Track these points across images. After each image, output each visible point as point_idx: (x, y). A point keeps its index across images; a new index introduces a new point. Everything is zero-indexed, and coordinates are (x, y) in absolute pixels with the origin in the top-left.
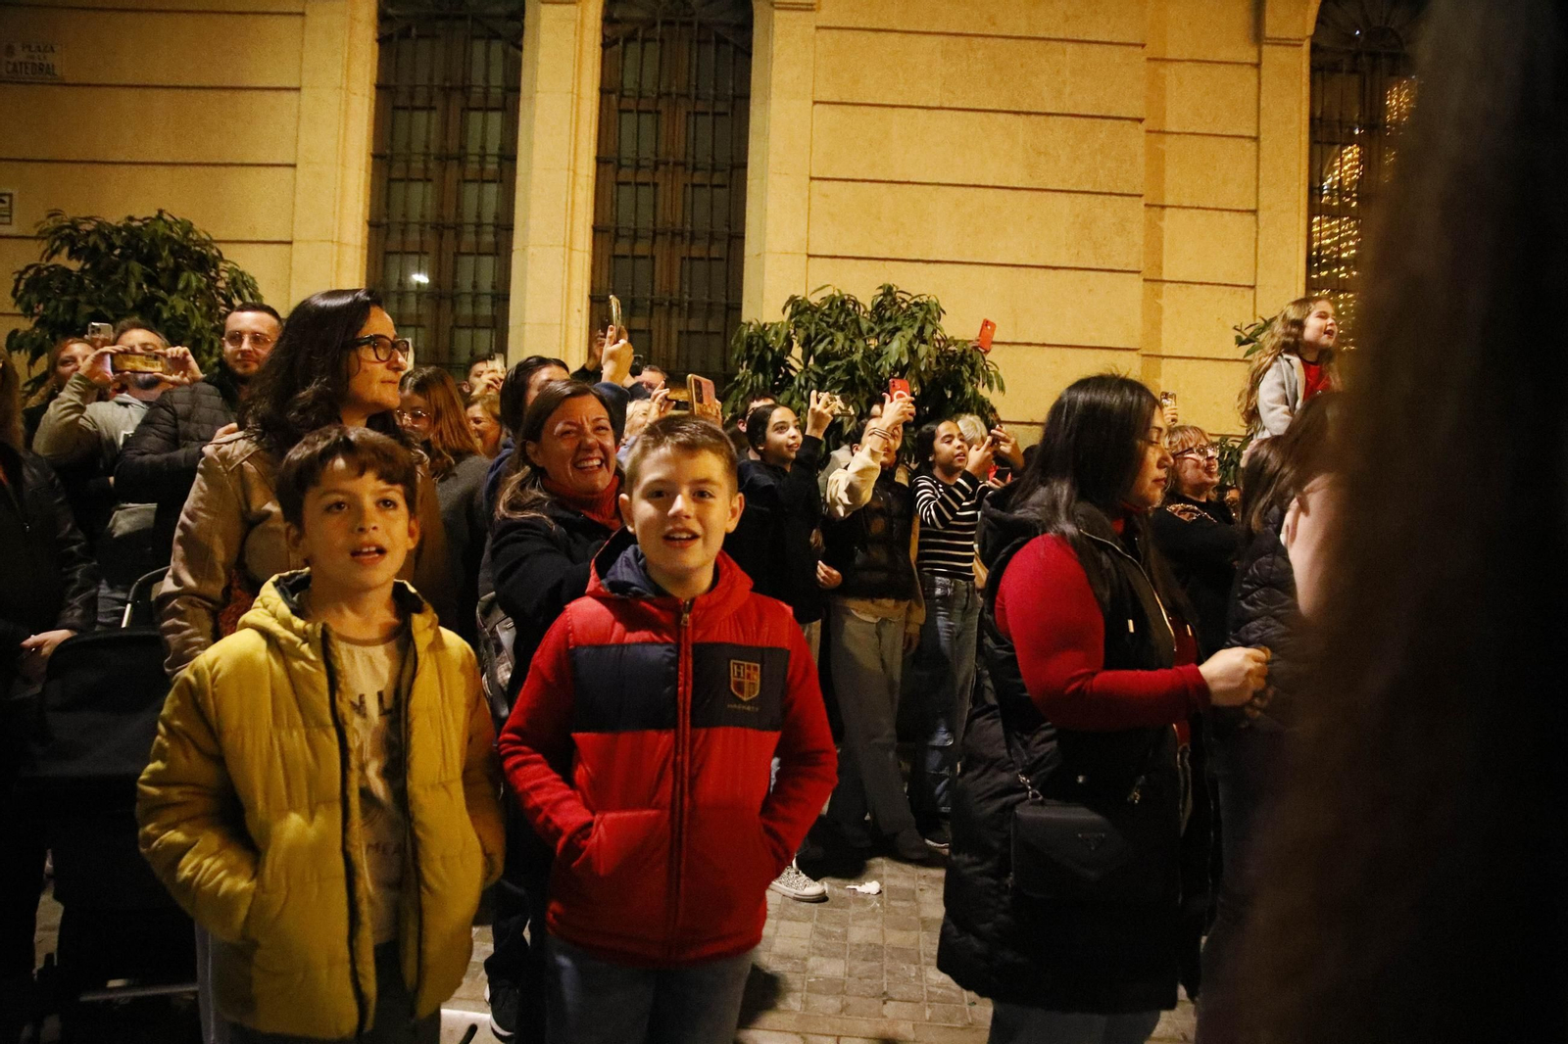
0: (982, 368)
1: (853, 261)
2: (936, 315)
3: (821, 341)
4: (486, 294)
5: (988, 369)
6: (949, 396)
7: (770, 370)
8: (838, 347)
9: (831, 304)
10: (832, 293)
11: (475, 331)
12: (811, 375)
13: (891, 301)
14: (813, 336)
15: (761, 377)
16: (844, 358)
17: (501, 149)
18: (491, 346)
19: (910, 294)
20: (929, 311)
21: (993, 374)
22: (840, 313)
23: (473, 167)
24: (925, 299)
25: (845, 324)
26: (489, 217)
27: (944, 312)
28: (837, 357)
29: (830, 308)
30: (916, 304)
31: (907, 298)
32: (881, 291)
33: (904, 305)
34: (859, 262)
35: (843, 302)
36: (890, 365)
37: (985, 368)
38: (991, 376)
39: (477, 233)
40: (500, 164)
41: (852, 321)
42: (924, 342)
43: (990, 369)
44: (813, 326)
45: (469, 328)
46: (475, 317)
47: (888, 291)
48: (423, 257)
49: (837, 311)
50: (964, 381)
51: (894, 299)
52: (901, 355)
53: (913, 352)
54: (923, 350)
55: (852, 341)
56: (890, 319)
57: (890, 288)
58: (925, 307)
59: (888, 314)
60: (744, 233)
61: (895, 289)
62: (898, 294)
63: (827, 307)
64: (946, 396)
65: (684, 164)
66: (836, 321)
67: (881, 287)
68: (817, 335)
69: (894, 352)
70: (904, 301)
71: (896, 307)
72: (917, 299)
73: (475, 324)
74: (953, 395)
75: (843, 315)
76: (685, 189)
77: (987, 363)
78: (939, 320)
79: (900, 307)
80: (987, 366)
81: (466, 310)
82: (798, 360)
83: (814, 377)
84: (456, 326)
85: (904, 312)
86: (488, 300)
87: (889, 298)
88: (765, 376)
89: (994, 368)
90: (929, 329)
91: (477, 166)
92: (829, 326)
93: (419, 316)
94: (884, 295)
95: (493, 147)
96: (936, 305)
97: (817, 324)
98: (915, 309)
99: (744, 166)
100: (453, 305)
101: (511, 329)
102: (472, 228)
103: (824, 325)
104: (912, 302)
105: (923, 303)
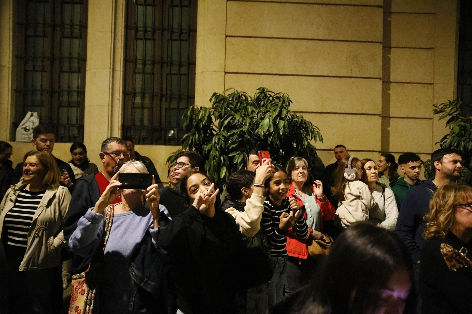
0: (311, 129)
1: (246, 75)
2: (287, 103)
3: (227, 118)
4: (75, 91)
5: (314, 130)
6: (295, 146)
7: (202, 132)
8: (236, 121)
9: (233, 98)
10: (233, 92)
11: (70, 108)
12: (221, 137)
13: (264, 96)
14: (223, 115)
15: (197, 135)
16: (239, 128)
17: (80, 22)
18: (77, 115)
19: (273, 93)
20: (284, 101)
21: (316, 132)
22: (237, 103)
23: (67, 31)
24: (281, 95)
25: (240, 109)
26: (75, 55)
27: (292, 102)
28: (235, 127)
29: (232, 100)
30: (277, 98)
31: (272, 94)
32: (258, 91)
33: (271, 98)
34: (249, 75)
35: (239, 97)
36: (263, 132)
37: (312, 130)
38: (316, 134)
39: (69, 62)
40: (80, 30)
41: (244, 107)
42: (282, 119)
43: (315, 130)
44: (223, 109)
45: (66, 107)
46: (69, 102)
47: (263, 91)
48: (44, 73)
49: (236, 101)
50: (303, 138)
51: (266, 95)
52: (270, 127)
53: (276, 125)
54: (282, 124)
55: (243, 118)
56: (263, 106)
57: (264, 89)
58: (281, 99)
59: (262, 103)
60: (195, 62)
61: (266, 90)
62: (268, 93)
63: (231, 99)
64: (293, 146)
65: (168, 30)
66: (236, 107)
67: (258, 89)
68: (225, 114)
69: (265, 126)
70: (271, 96)
71: (267, 100)
72: (278, 95)
73: (69, 105)
74: (297, 145)
75: (239, 104)
76: (168, 42)
77: (314, 127)
78: (289, 106)
79: (269, 99)
80: (313, 129)
81: (65, 98)
82: (216, 127)
83: (223, 138)
84: (60, 105)
85: (271, 102)
86: (75, 94)
87: (263, 95)
88: (199, 135)
89: (317, 130)
90: (284, 112)
91: (69, 30)
92: (232, 110)
93: (42, 101)
94: (260, 93)
95: (77, 22)
96: (287, 98)
97: (225, 109)
98: (277, 101)
99: (195, 31)
100: (59, 97)
101: (86, 108)
102: (67, 60)
103: (229, 109)
104: (275, 96)
105: (281, 97)
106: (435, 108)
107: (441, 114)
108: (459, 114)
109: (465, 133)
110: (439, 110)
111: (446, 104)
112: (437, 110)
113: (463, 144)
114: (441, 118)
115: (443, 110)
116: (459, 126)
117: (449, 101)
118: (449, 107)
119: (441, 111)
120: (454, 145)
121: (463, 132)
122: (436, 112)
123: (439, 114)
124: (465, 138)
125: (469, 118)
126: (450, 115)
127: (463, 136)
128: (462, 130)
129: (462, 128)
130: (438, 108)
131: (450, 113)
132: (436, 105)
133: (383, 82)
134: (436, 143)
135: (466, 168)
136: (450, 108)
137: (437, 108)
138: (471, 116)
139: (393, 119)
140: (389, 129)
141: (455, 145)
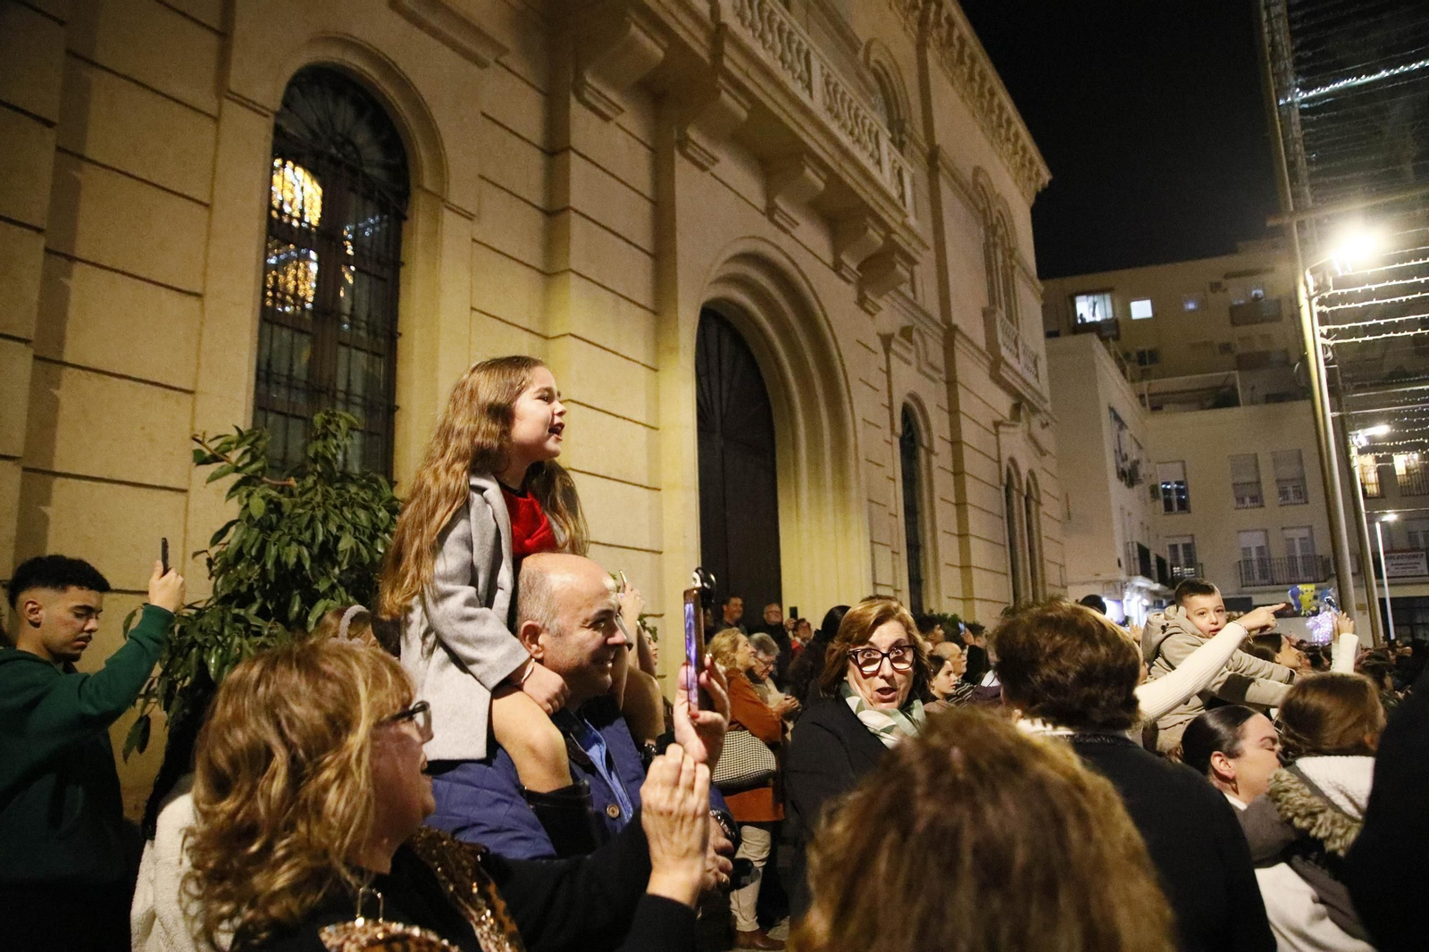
106: (197, 446)
107: (214, 467)
108: (263, 470)
109: (278, 521)
110: (208, 453)
111: (229, 439)
112: (204, 453)
113: (273, 551)
114: (214, 478)
115: (221, 456)
116: (263, 498)
117: (237, 428)
118: (237, 448)
119: (214, 459)
120: (249, 553)
121: (274, 517)
122: (201, 460)
123: (210, 466)
124: (279, 533)
125: (286, 483)
126: (237, 470)
127: (272, 528)
128: (270, 511)
129: (272, 506)
130: (207, 448)
131: (240, 465)
132: (200, 439)
133: (36, 358)
134: (195, 554)
135: (279, 625)
136: (240, 451)
137: (204, 449)
138: (293, 479)
139: (64, 480)
140: (49, 511)
141: (253, 552)
